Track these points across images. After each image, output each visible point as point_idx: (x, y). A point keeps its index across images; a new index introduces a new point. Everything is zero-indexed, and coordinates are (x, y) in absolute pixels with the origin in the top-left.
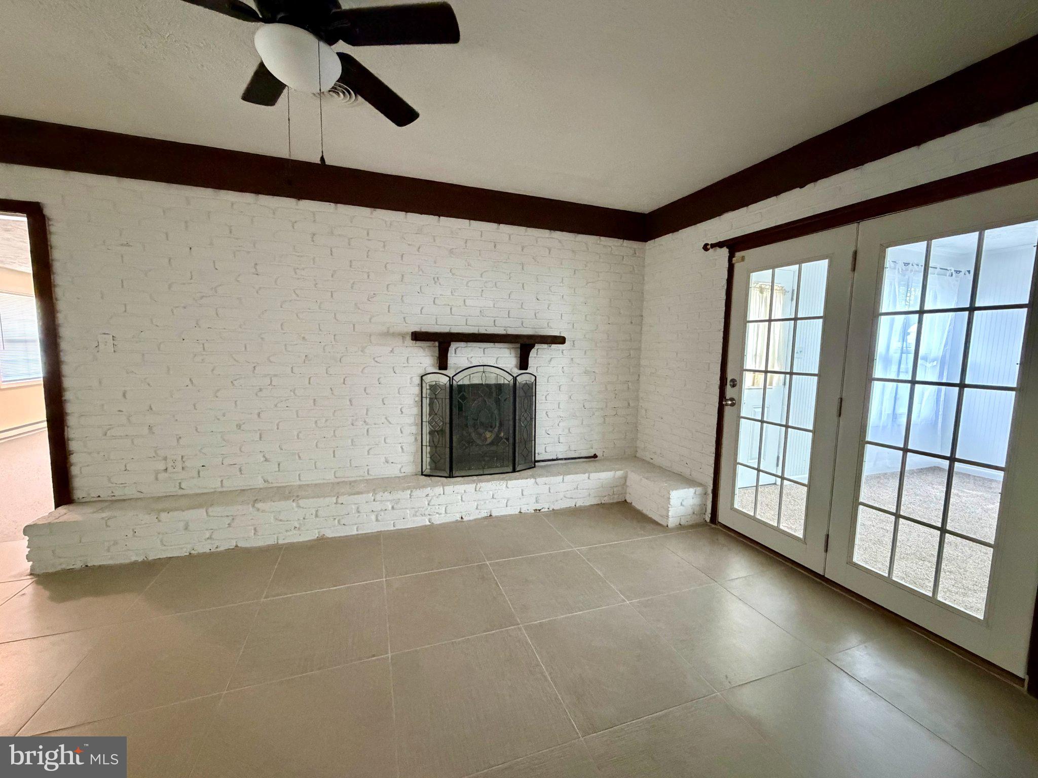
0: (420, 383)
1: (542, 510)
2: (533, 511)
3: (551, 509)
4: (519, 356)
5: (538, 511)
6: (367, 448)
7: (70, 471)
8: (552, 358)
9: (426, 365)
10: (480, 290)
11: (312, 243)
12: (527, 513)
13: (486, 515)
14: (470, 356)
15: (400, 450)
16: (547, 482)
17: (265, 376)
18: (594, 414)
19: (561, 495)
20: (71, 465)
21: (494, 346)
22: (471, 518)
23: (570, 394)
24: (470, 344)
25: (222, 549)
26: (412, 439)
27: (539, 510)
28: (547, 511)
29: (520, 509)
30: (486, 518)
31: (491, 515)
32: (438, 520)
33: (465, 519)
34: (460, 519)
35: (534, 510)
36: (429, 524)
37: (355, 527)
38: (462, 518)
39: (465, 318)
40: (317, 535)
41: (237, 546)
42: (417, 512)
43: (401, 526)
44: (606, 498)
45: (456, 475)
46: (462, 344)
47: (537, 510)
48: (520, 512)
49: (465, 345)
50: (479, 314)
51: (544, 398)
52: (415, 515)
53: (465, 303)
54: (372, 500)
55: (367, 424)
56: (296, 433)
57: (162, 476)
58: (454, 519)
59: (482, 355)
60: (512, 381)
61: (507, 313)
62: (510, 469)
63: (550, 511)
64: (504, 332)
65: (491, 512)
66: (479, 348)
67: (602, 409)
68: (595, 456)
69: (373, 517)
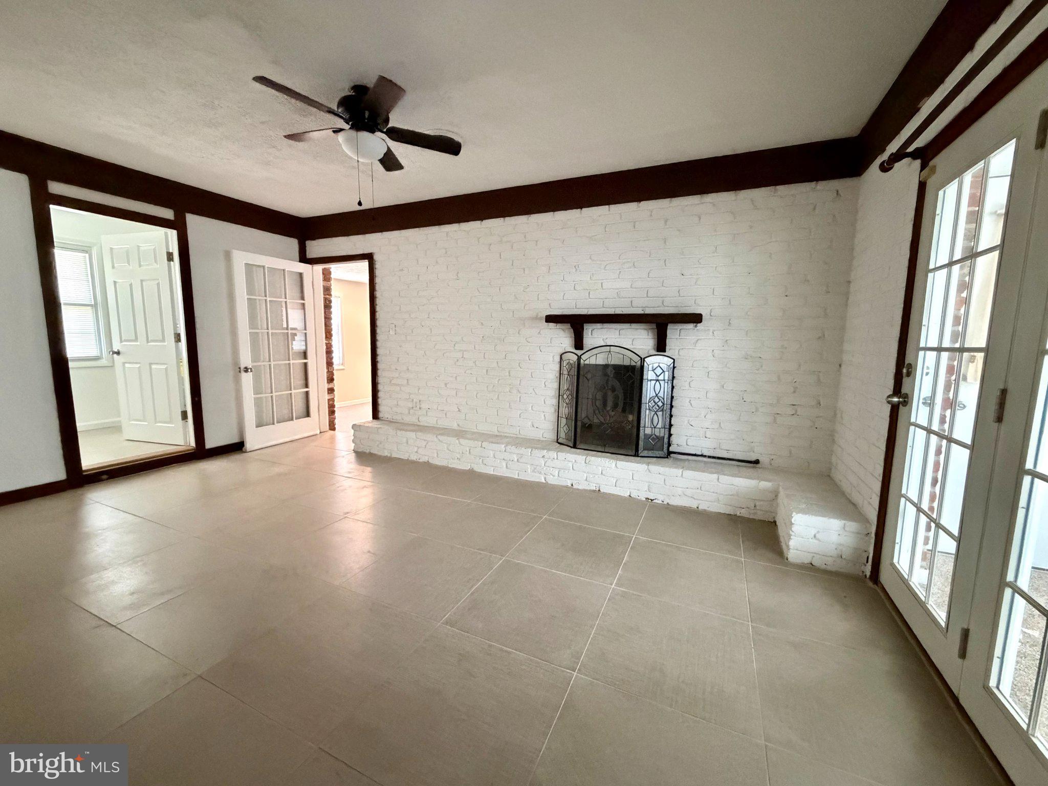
0: (559, 360)
1: (654, 501)
2: (644, 499)
3: (665, 503)
4: (656, 337)
5: (650, 501)
6: (519, 412)
7: (378, 402)
8: (698, 340)
9: (566, 345)
10: (618, 272)
11: (489, 252)
12: (638, 499)
13: (594, 489)
14: (605, 337)
15: (543, 417)
16: (661, 472)
17: (460, 351)
18: (757, 410)
19: (680, 491)
20: (378, 398)
21: (630, 327)
22: (580, 487)
23: (723, 383)
24: (606, 325)
25: (421, 461)
26: (552, 410)
27: (652, 500)
28: (661, 504)
29: (630, 493)
30: (594, 491)
31: (599, 490)
32: (553, 480)
33: (575, 486)
34: (570, 485)
35: (647, 498)
36: (544, 482)
37: (492, 468)
38: (572, 485)
39: (602, 301)
40: (469, 467)
41: (428, 461)
42: (535, 469)
43: (523, 477)
44: (743, 511)
45: (578, 447)
46: (599, 326)
47: (649, 499)
48: (630, 496)
49: (602, 327)
50: (616, 296)
51: (687, 384)
52: (533, 471)
53: (602, 286)
54: (504, 451)
55: (520, 392)
56: (475, 394)
57: (412, 411)
58: (564, 484)
59: (617, 336)
60: (639, 363)
61: (646, 292)
62: (633, 453)
63: (664, 504)
64: (642, 312)
65: (599, 487)
66: (615, 329)
67: (771, 405)
68: (757, 462)
69: (504, 465)
